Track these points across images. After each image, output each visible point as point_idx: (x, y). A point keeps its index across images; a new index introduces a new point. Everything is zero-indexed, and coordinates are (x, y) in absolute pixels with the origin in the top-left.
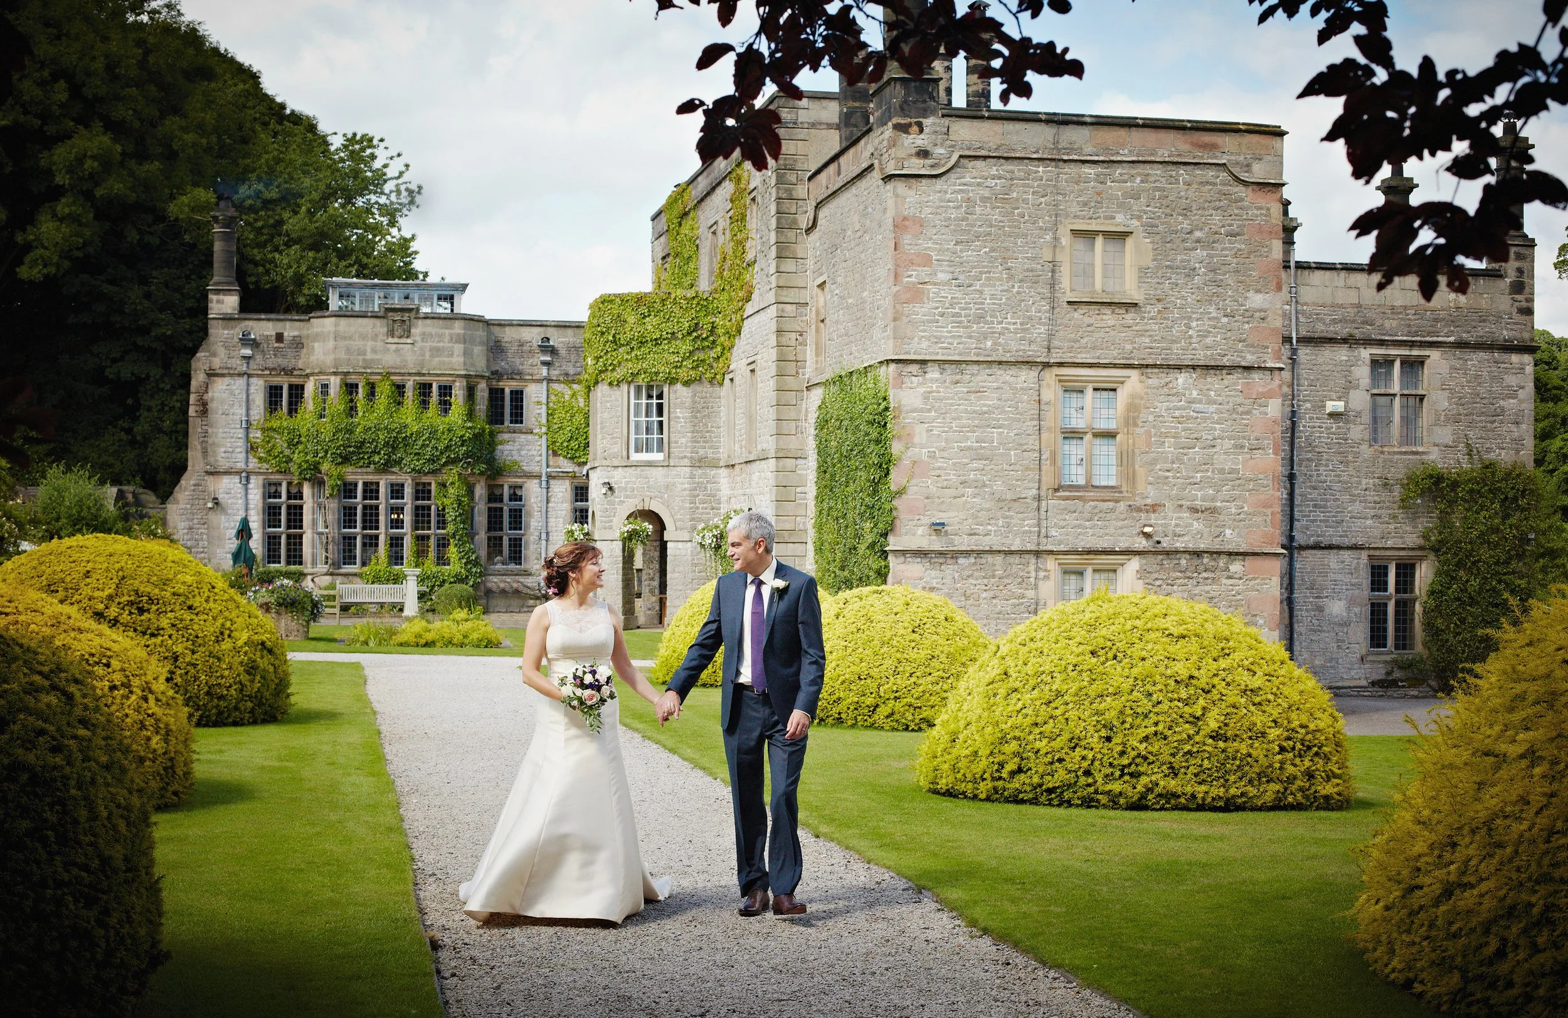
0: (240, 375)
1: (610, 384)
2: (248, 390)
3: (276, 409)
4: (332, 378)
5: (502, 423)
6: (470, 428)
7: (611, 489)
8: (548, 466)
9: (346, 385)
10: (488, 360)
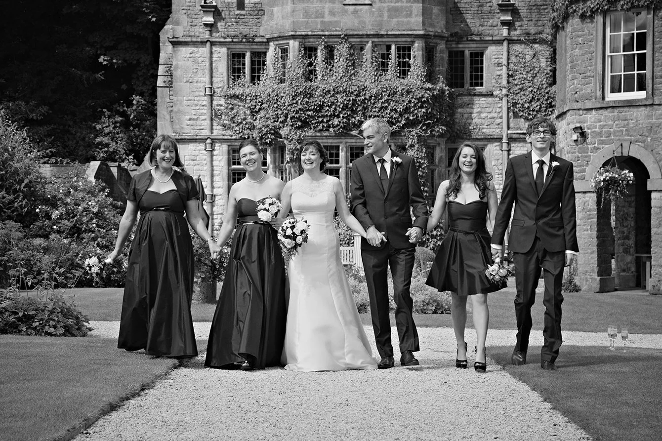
0: (203, 43)
1: (583, 17)
2: (211, 57)
3: (239, 77)
4: (291, 42)
5: (462, 86)
6: (429, 89)
7: (583, 135)
8: (508, 128)
9: (305, 49)
10: (447, 22)
